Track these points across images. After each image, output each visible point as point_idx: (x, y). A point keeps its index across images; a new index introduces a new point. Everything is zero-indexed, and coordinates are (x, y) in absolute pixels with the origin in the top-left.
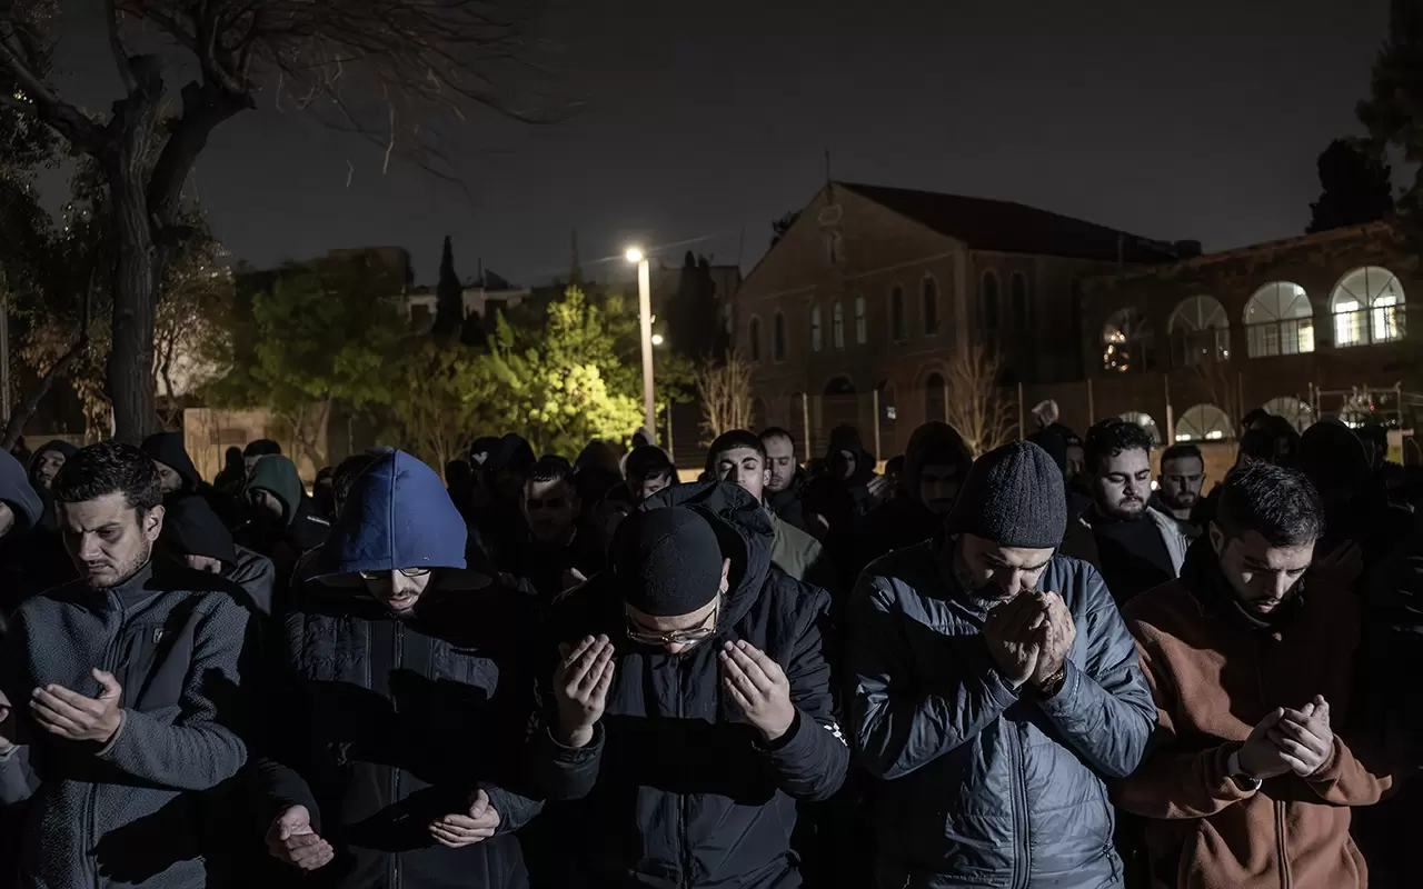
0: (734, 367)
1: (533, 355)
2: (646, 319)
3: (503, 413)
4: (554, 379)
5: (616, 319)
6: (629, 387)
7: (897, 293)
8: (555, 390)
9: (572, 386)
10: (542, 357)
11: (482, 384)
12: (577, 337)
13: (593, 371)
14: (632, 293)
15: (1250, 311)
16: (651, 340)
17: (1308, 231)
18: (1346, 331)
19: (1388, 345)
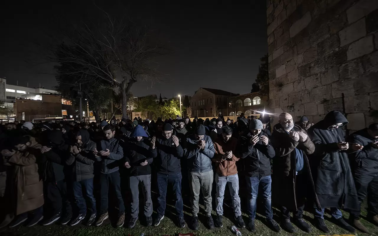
0: (190, 108)
1: (169, 106)
2: (181, 103)
3: (166, 112)
4: (171, 109)
5: (178, 102)
6: (179, 110)
7: (208, 99)
8: (171, 110)
9: (173, 109)
10: (170, 106)
11: (163, 109)
12: (173, 104)
13: (175, 108)
14: (179, 100)
15: (245, 101)
16: (181, 105)
17: (251, 93)
18: (255, 103)
19: (259, 105)
